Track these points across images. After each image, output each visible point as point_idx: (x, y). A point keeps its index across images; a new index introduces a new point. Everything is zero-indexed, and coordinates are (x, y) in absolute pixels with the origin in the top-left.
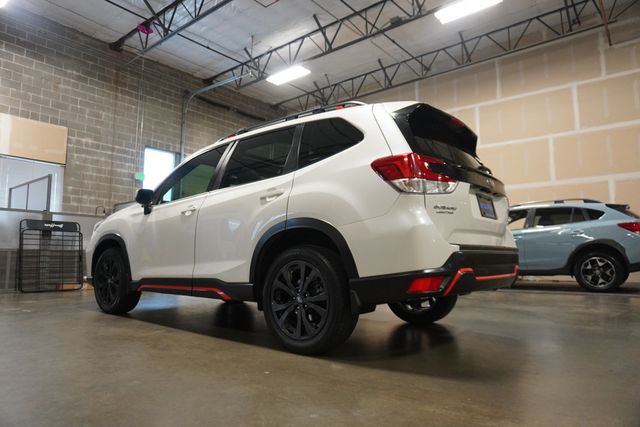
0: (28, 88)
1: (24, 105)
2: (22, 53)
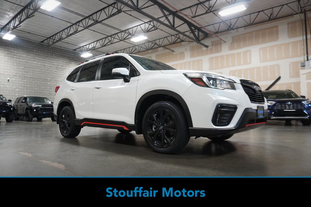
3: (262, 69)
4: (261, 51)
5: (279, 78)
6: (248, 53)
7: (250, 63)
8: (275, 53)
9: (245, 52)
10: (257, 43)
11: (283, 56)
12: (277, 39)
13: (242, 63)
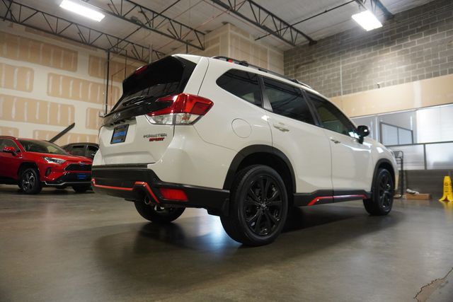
0: (429, 57)
1: (427, 70)
2: (420, 36)
3: (49, 106)
4: (51, 78)
5: (73, 126)
6: (29, 73)
7: (30, 91)
8: (71, 88)
9: (23, 70)
10: (46, 64)
11: (80, 96)
12: (75, 70)
13: (15, 86)
